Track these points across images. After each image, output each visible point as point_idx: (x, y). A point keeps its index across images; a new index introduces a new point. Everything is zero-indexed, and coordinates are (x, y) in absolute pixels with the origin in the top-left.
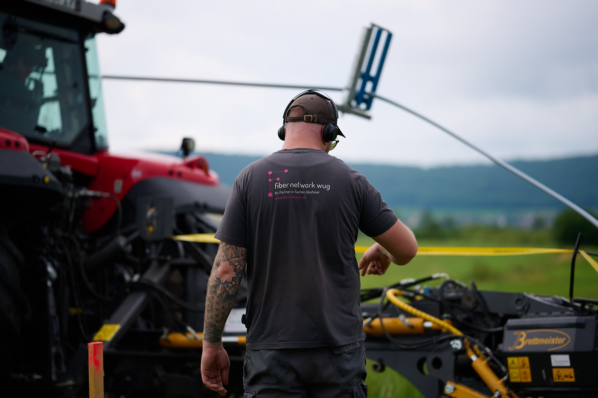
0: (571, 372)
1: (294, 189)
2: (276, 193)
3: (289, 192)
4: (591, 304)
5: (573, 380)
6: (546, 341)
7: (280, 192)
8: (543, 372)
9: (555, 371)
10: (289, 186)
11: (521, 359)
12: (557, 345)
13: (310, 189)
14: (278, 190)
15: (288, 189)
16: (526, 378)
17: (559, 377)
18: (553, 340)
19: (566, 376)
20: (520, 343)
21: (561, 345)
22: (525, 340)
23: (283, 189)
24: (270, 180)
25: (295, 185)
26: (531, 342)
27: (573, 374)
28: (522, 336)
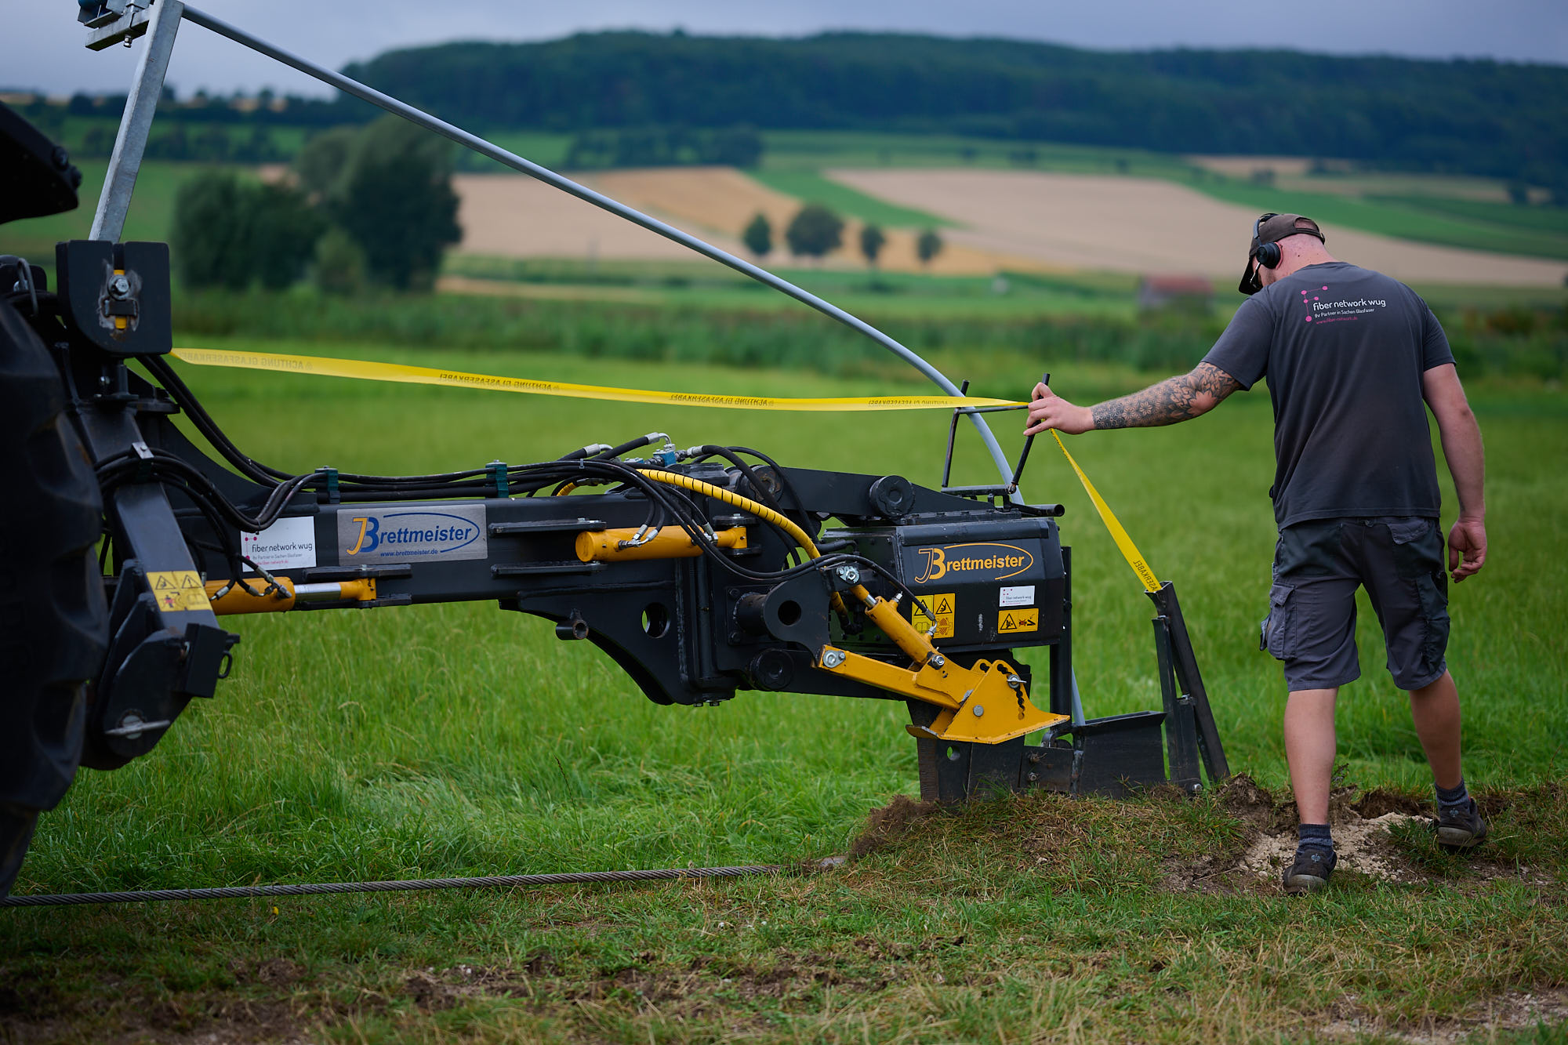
0: (1034, 615)
1: (1340, 309)
2: (1316, 316)
3: (1334, 313)
4: (990, 496)
5: (1034, 628)
6: (987, 564)
7: (1322, 314)
8: (981, 617)
9: (1002, 615)
10: (1332, 305)
11: (939, 598)
12: (1012, 570)
13: (1361, 307)
14: (1319, 312)
15: (1332, 309)
16: (943, 631)
17: (1009, 624)
18: (1000, 560)
19: (1021, 623)
20: (936, 569)
21: (1018, 568)
22: (945, 562)
23: (1325, 311)
24: (1306, 301)
25: (1340, 305)
26: (956, 565)
27: (1035, 620)
28: (937, 556)
